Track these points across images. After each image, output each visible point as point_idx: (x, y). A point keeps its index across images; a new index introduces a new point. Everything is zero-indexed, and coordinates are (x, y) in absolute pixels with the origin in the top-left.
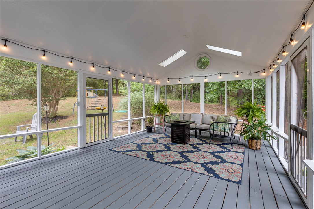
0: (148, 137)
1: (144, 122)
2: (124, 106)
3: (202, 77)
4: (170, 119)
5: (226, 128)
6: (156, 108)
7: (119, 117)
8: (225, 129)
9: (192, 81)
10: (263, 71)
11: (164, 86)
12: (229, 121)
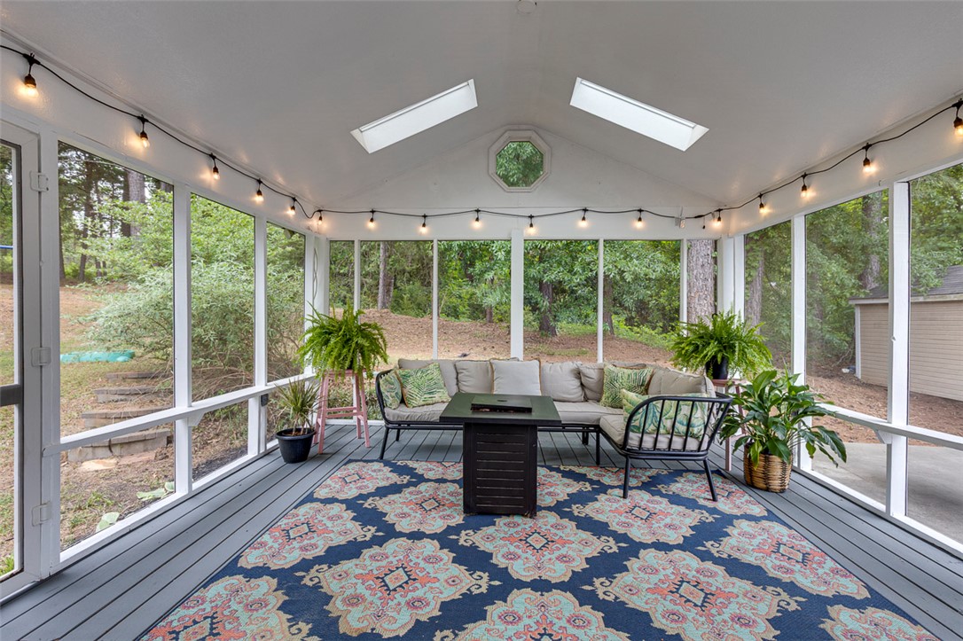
0: (310, 498)
1: (263, 409)
2: (126, 330)
3: (515, 219)
4: (402, 386)
5: (694, 421)
6: (328, 340)
7: (80, 384)
8: (689, 425)
9: (477, 229)
10: (717, 214)
11: (353, 242)
12: (699, 391)
